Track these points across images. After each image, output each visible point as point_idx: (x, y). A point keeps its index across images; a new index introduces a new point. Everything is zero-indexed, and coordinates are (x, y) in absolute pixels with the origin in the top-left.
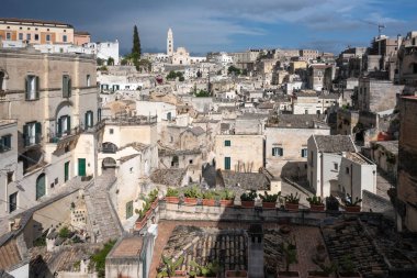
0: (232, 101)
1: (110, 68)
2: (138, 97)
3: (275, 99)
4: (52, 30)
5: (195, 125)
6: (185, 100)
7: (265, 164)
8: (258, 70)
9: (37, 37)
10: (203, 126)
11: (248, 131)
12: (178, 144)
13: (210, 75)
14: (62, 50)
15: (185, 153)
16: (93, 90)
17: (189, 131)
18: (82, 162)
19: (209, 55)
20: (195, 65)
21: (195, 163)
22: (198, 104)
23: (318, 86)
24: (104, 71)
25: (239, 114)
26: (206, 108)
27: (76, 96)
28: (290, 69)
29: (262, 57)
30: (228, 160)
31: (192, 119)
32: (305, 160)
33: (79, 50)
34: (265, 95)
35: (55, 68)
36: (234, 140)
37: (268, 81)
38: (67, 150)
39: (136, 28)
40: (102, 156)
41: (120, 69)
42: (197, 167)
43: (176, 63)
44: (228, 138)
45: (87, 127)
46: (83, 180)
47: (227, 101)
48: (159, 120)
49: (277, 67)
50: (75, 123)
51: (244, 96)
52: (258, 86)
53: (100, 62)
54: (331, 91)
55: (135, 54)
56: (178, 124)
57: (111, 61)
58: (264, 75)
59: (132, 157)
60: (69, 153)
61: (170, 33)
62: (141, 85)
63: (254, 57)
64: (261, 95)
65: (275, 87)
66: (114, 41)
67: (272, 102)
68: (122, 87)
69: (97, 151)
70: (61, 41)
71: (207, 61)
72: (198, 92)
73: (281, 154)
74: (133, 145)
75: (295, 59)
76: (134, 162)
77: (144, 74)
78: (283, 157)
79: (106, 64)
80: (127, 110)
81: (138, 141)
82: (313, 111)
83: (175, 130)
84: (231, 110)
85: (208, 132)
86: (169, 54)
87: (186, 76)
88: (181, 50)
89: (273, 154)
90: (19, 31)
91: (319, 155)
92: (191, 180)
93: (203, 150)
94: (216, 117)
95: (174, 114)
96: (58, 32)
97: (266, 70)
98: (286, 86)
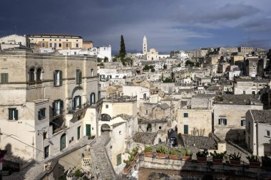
0: (189, 85)
1: (105, 64)
2: (124, 83)
3: (220, 84)
4: (70, 40)
5: (163, 102)
6: (155, 85)
7: (213, 130)
8: (207, 63)
9: (60, 45)
10: (168, 103)
11: (201, 106)
12: (151, 115)
13: (173, 67)
14: (75, 53)
15: (157, 122)
16: (95, 79)
17: (158, 106)
18: (88, 127)
19: (172, 53)
20: (162, 61)
21: (163, 129)
22: (164, 88)
23: (253, 74)
24: (102, 66)
25: (194, 94)
26: (170, 90)
27: (84, 83)
28: (231, 62)
29: (210, 53)
30: (186, 127)
31: (160, 98)
32: (244, 128)
33: (86, 53)
34: (212, 80)
35: (72, 65)
36: (190, 113)
37: (215, 70)
38: (79, 118)
39: (122, 37)
40: (101, 123)
41: (113, 65)
42: (164, 132)
43: (149, 59)
44: (186, 111)
45: (91, 103)
46: (89, 139)
47: (185, 85)
48: (138, 99)
49: (221, 60)
50: (84, 101)
51: (197, 82)
52: (207, 74)
53: (99, 60)
54: (263, 77)
55: (122, 55)
56: (151, 101)
57: (106, 59)
58: (212, 66)
59: (121, 124)
60: (80, 121)
61: (145, 39)
62: (126, 75)
63: (204, 53)
64: (209, 81)
65: (220, 75)
66: (108, 46)
67: (218, 85)
68: (114, 76)
69: (98, 119)
70: (75, 47)
71: (171, 57)
72: (164, 79)
73: (225, 123)
74: (121, 116)
75: (235, 54)
76: (122, 127)
77: (128, 67)
78: (227, 126)
79: (103, 61)
80: (117, 92)
81: (125, 113)
82: (249, 92)
83: (149, 106)
84: (188, 91)
85: (172, 107)
86: (144, 53)
87: (156, 68)
88: (152, 50)
89: (220, 123)
90: (49, 42)
91: (255, 124)
92: (160, 141)
93: (169, 120)
94: (177, 97)
95: (148, 95)
96: (73, 41)
97: (213, 63)
98: (228, 73)
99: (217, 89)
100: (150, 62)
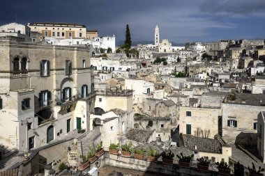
0: (202, 81)
1: (108, 55)
2: (127, 76)
3: (239, 81)
4: (73, 29)
5: (169, 98)
8: (227, 57)
9: (63, 34)
10: (175, 100)
11: (212, 105)
12: (154, 112)
13: (187, 60)
14: (78, 43)
15: (158, 119)
16: (88, 70)
17: (163, 102)
18: (79, 120)
19: (187, 45)
20: (176, 53)
21: (165, 127)
22: (174, 83)
24: (105, 57)
25: (206, 91)
26: (181, 87)
28: (255, 56)
29: (231, 46)
30: (189, 127)
31: (166, 94)
34: (231, 77)
35: (60, 55)
36: (194, 111)
37: (235, 65)
38: (69, 110)
40: (93, 117)
41: (116, 56)
42: (167, 130)
43: (161, 51)
44: (190, 110)
46: (79, 132)
47: (198, 81)
49: (243, 54)
51: (214, 77)
52: (227, 69)
53: (102, 50)
55: (127, 46)
56: (155, 97)
57: (109, 50)
58: (231, 61)
59: (112, 119)
60: (70, 113)
61: (157, 29)
62: (130, 67)
63: (223, 46)
64: (228, 77)
65: (241, 71)
66: (112, 36)
67: (235, 82)
68: (116, 69)
69: (89, 113)
70: (78, 36)
71: (186, 50)
72: (177, 73)
73: (235, 125)
74: (114, 111)
75: (260, 47)
77: (132, 59)
78: (237, 128)
79: (106, 52)
80: (119, 85)
81: (119, 107)
83: (153, 101)
84: (201, 87)
85: (178, 105)
86: (156, 44)
87: (169, 61)
88: (165, 41)
89: (229, 125)
90: (53, 31)
94: (186, 93)
95: (152, 90)
96: (76, 30)
97: (233, 56)
98: (250, 69)
99: (234, 86)
100: (163, 55)
